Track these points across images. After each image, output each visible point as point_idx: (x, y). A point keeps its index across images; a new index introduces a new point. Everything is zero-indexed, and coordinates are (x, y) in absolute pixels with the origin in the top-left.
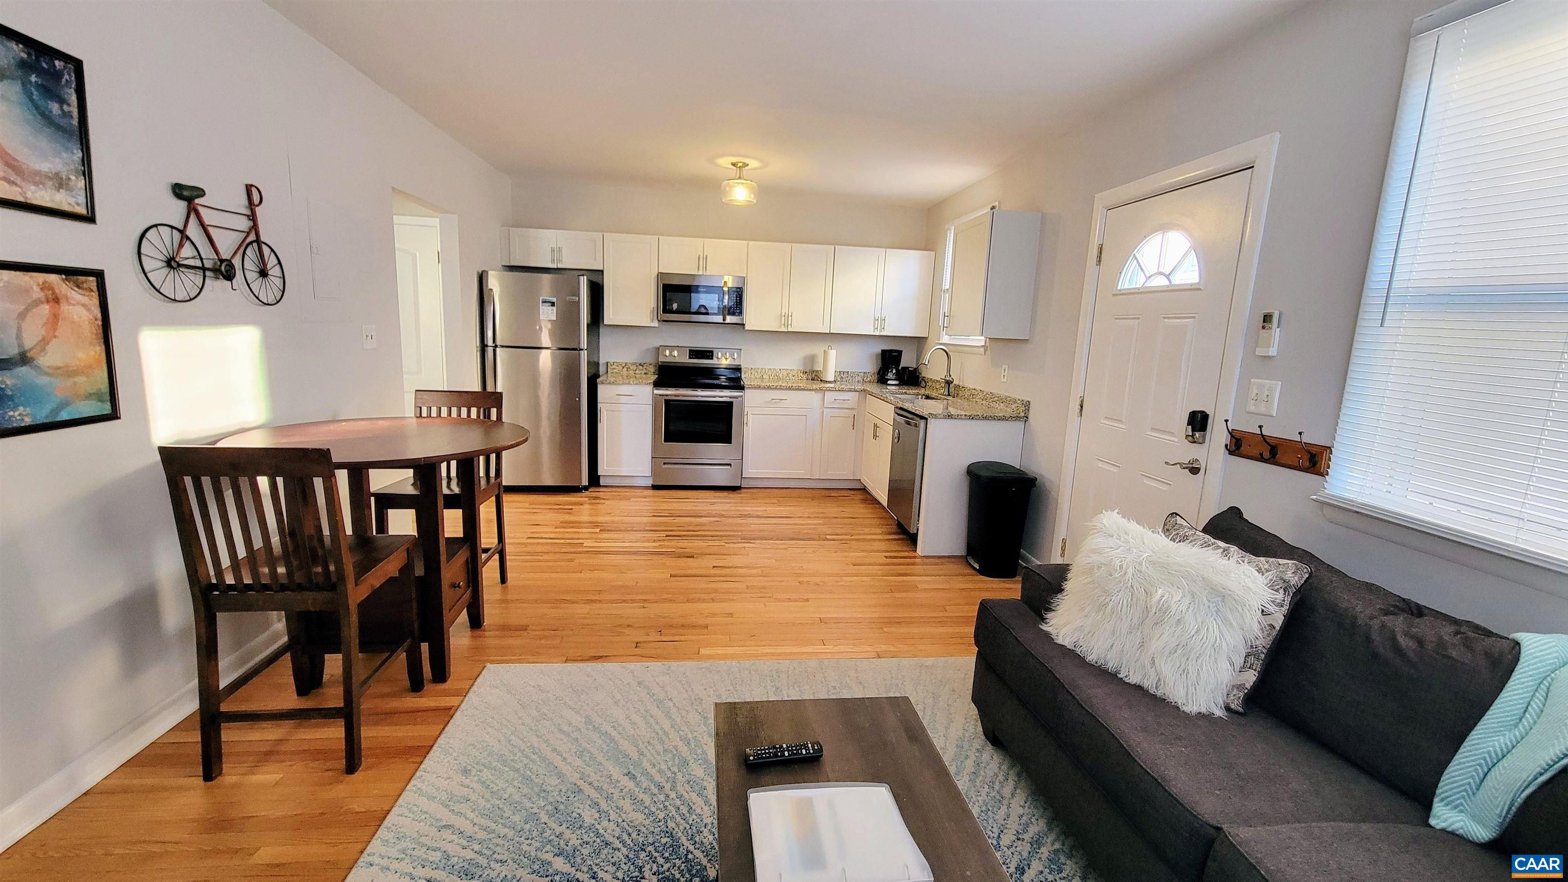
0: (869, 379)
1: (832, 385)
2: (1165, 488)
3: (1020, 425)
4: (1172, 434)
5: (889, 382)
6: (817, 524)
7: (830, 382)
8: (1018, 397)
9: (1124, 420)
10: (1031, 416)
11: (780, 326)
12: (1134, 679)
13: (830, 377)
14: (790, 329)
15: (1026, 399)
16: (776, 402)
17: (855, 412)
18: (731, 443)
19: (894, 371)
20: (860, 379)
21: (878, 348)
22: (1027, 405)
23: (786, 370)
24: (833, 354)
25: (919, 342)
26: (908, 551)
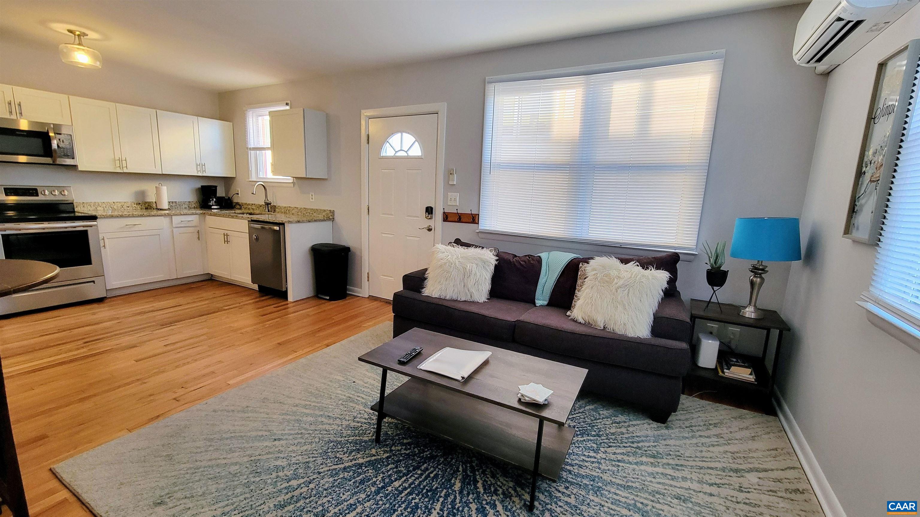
0: (193, 206)
1: (167, 212)
2: (418, 239)
3: (329, 223)
4: (418, 217)
5: (213, 207)
6: (208, 304)
7: (165, 210)
8: (326, 208)
9: (393, 213)
10: (336, 218)
11: (116, 168)
12: (463, 299)
13: (166, 206)
14: (125, 170)
15: (332, 209)
16: (130, 228)
17: (198, 229)
18: (91, 264)
19: (214, 200)
20: (186, 206)
21: (199, 184)
22: (333, 212)
23: (120, 202)
24: (164, 189)
25: (228, 181)
26: (282, 302)
